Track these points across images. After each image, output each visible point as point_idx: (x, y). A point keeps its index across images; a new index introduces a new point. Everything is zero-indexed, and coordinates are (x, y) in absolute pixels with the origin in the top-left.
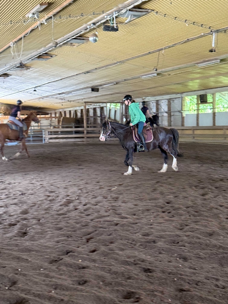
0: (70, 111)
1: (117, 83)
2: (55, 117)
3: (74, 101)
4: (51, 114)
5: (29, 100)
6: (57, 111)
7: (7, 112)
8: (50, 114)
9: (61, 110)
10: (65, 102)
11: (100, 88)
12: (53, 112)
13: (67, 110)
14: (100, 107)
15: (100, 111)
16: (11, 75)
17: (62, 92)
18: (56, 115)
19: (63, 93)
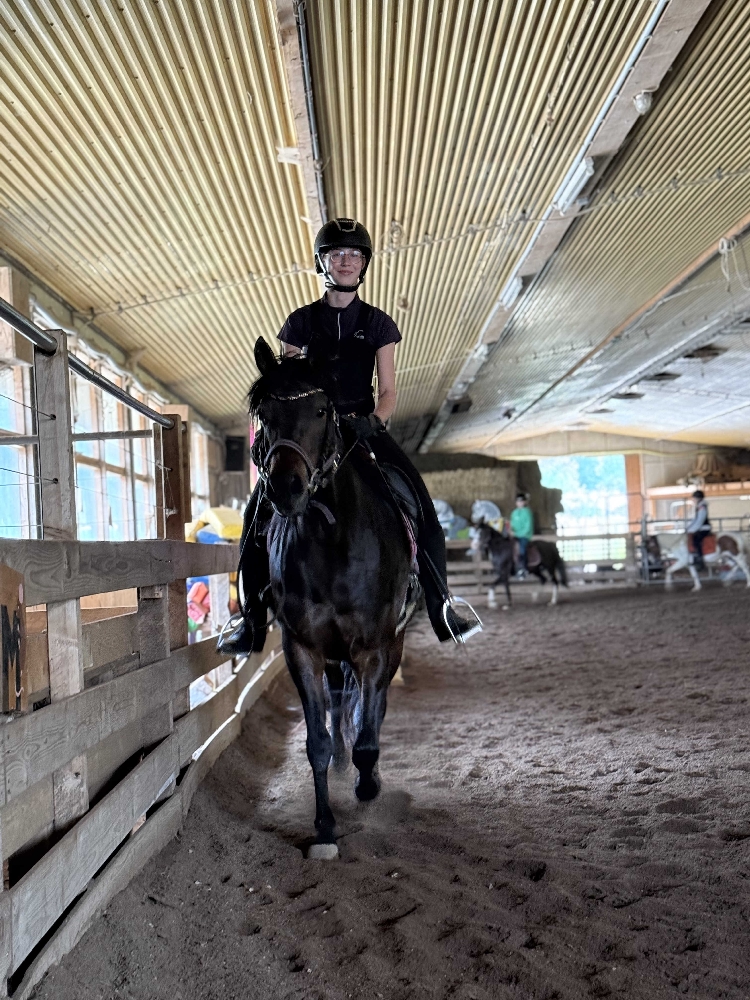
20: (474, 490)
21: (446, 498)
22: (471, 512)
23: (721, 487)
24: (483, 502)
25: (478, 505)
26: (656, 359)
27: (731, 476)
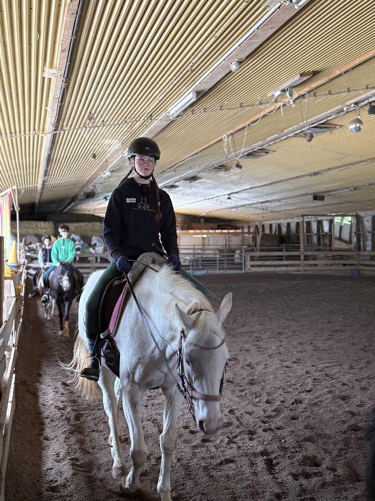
0: (271, 225)
1: (355, 189)
2: (249, 233)
3: (279, 212)
4: (243, 228)
5: (216, 210)
6: (251, 224)
7: (185, 225)
8: (241, 229)
9: (257, 223)
10: (266, 213)
11: (326, 195)
12: (245, 226)
13: (267, 223)
14: (317, 221)
15: (317, 226)
16: (200, 178)
17: (267, 200)
18: (249, 230)
19: (267, 202)
20: (92, 231)
21: (79, 234)
22: (91, 241)
23: (187, 232)
24: (96, 237)
25: (94, 238)
26: (172, 180)
27: (191, 227)
